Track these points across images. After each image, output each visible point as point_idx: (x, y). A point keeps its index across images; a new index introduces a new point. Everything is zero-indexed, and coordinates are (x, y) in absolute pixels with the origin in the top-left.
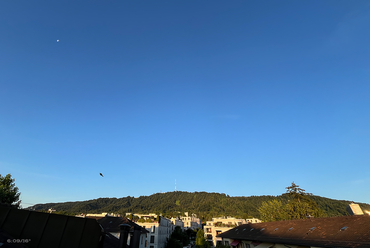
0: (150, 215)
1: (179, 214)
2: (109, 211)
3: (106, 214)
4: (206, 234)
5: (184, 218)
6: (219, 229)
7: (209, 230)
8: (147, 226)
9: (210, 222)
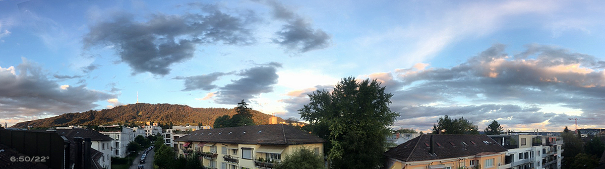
0: (114, 125)
1: (141, 124)
2: (76, 124)
3: (73, 126)
4: (165, 139)
5: (146, 126)
6: (177, 135)
7: (168, 136)
8: (112, 135)
9: (170, 130)
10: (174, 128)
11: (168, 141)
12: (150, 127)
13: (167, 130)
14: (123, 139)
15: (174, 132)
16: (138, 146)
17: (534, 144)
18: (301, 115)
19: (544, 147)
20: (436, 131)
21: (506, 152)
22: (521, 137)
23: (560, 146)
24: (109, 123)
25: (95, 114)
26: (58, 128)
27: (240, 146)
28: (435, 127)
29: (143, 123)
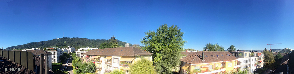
0: (53, 48)
1: (65, 47)
2: (35, 47)
3: (34, 48)
4: (77, 54)
5: (68, 48)
6: (83, 52)
7: (78, 52)
8: (52, 52)
9: (79, 49)
10: (81, 49)
12: (70, 48)
14: (57, 54)
15: (82, 51)
16: (64, 58)
17: (250, 56)
18: (141, 42)
19: (255, 58)
20: (205, 50)
21: (238, 60)
22: (244, 53)
23: (263, 57)
24: (51, 47)
25: (44, 42)
26: (27, 49)
27: (113, 57)
28: (204, 48)
29: (66, 47)
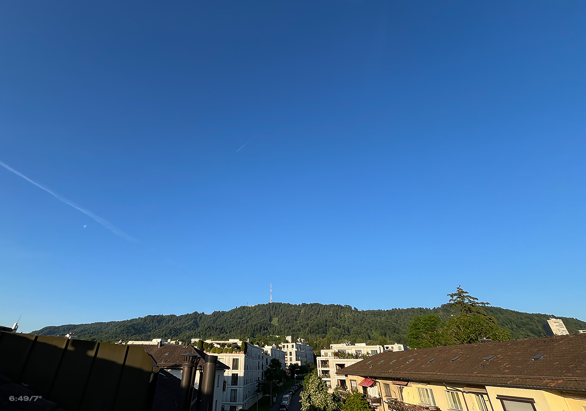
0: (231, 341)
3: (159, 340)
4: (320, 369)
6: (341, 361)
7: (325, 363)
8: (227, 359)
9: (326, 351)
11: (326, 373)
12: (293, 346)
13: (323, 352)
